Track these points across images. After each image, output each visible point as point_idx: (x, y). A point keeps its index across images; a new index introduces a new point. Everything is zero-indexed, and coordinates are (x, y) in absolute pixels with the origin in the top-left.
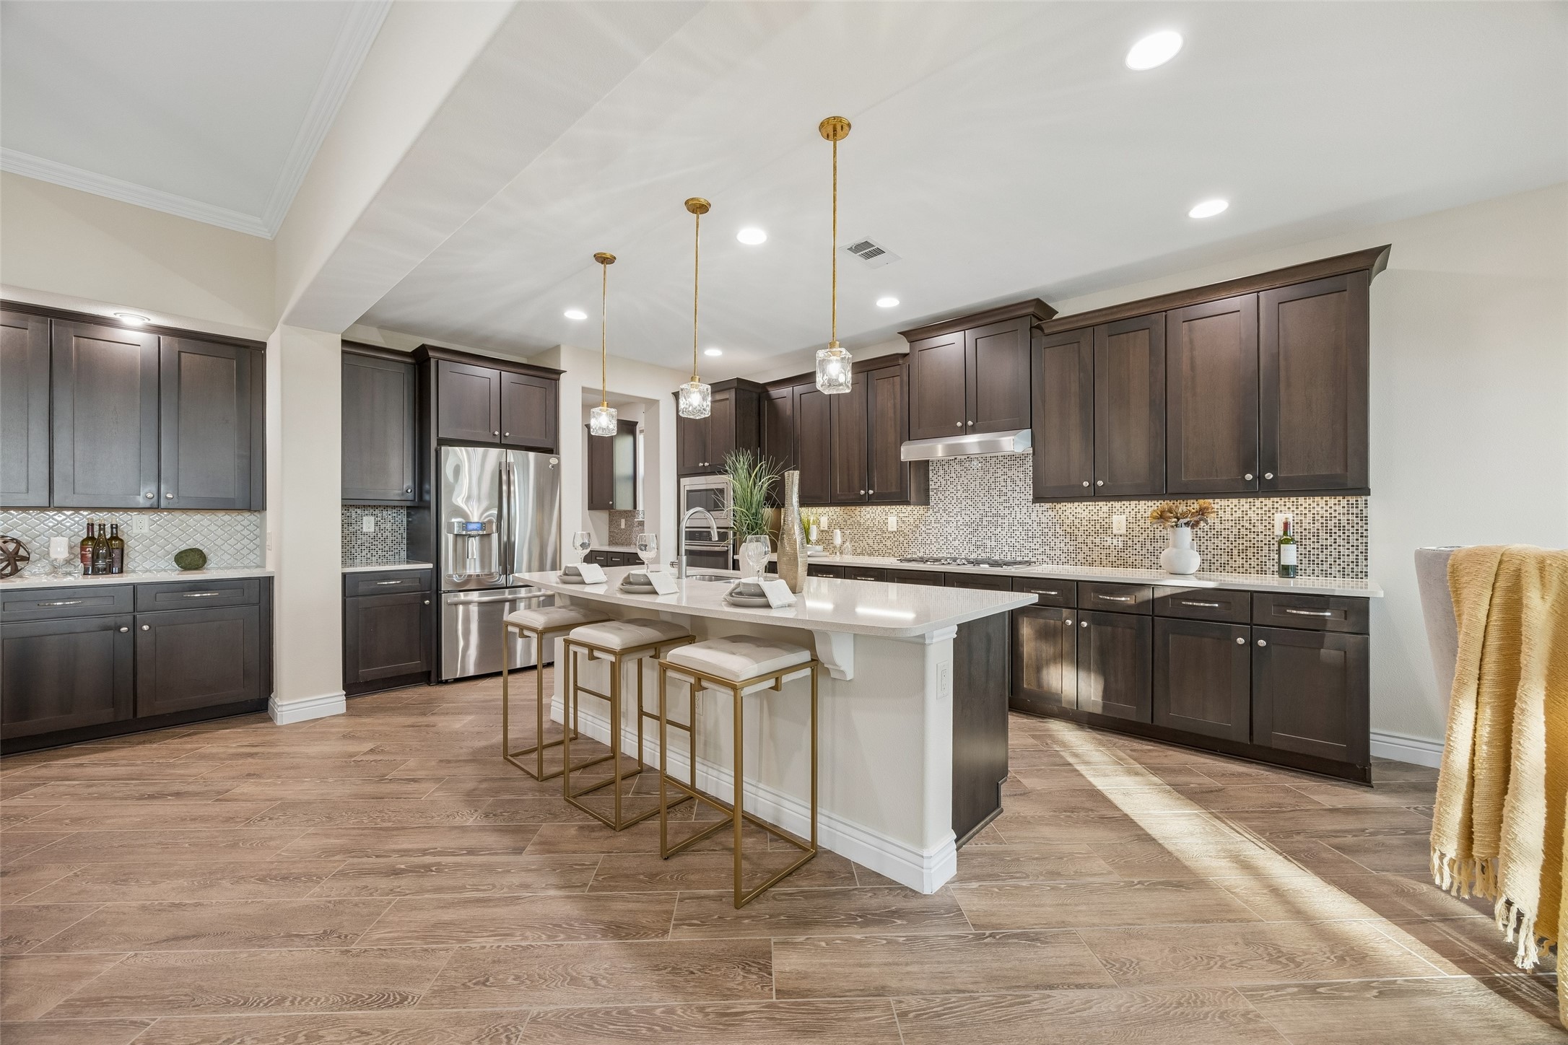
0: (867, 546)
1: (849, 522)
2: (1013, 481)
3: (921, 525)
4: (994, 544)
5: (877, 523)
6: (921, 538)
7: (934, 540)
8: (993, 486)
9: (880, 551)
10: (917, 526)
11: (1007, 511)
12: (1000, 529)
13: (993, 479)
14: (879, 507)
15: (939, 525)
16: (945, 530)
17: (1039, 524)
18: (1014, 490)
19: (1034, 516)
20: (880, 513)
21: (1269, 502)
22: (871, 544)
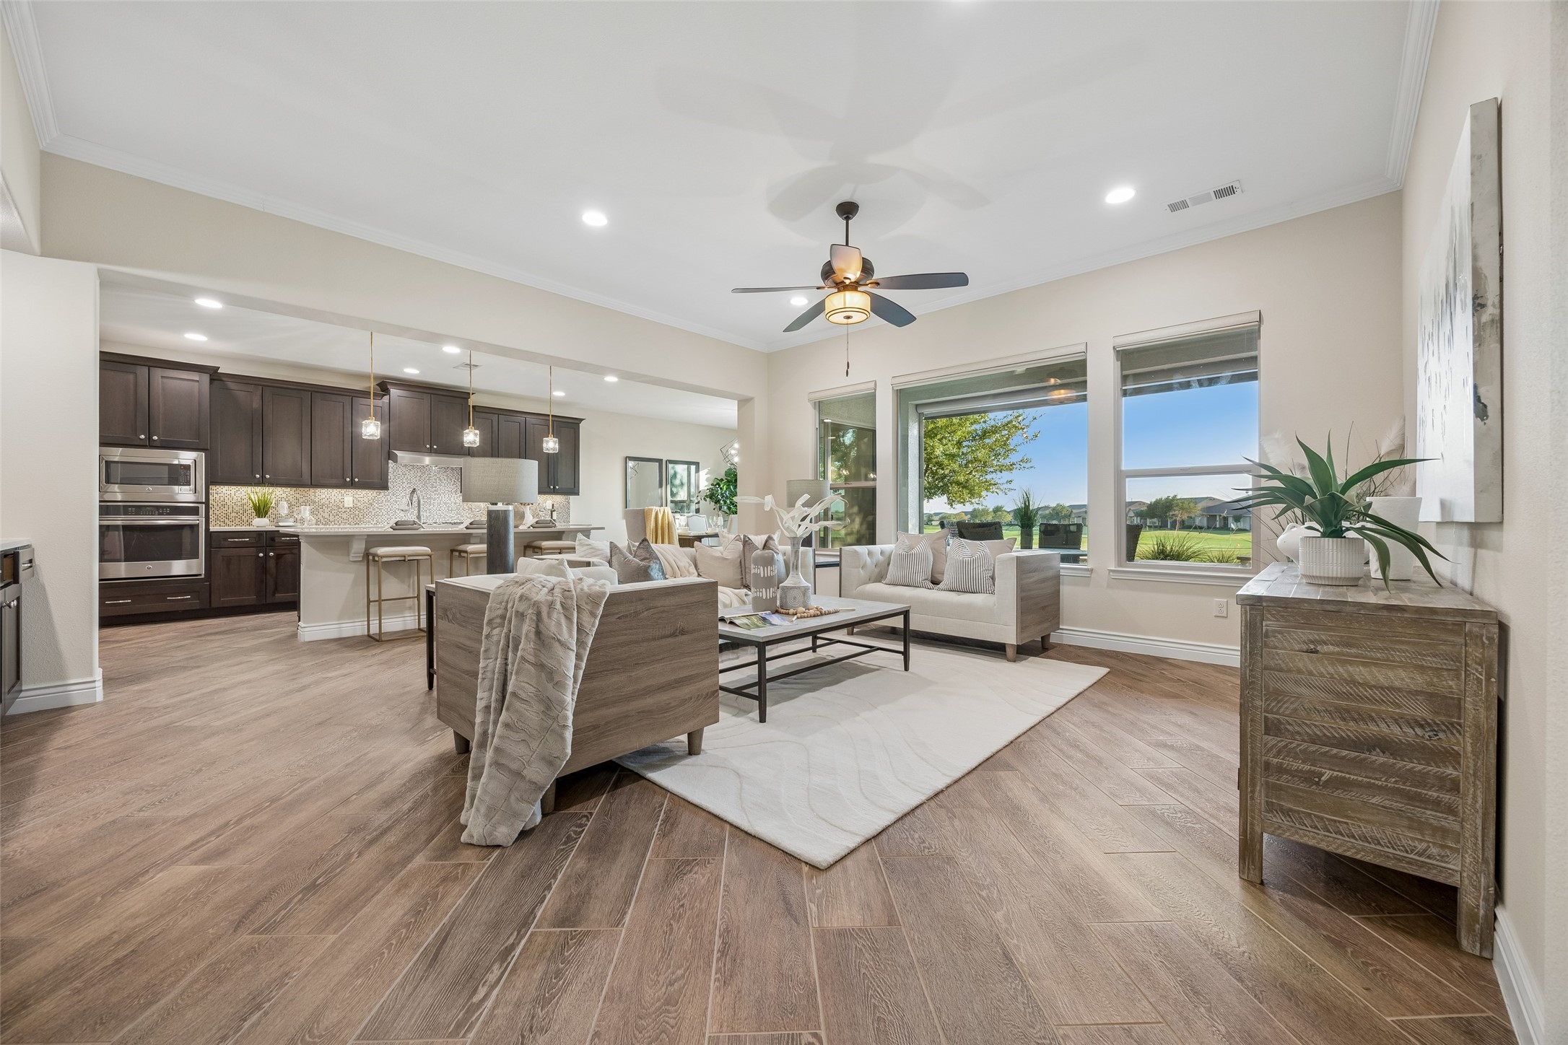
0: (322, 519)
1: (301, 500)
2: (440, 480)
3: (374, 503)
4: (428, 514)
5: (333, 501)
6: (373, 512)
7: (385, 513)
8: (428, 482)
9: (336, 522)
10: (371, 504)
11: (436, 496)
12: (432, 506)
13: (427, 478)
14: (334, 490)
15: (389, 504)
16: (394, 506)
17: (455, 503)
18: (441, 485)
19: (452, 499)
20: (336, 495)
21: (545, 496)
22: (327, 517)
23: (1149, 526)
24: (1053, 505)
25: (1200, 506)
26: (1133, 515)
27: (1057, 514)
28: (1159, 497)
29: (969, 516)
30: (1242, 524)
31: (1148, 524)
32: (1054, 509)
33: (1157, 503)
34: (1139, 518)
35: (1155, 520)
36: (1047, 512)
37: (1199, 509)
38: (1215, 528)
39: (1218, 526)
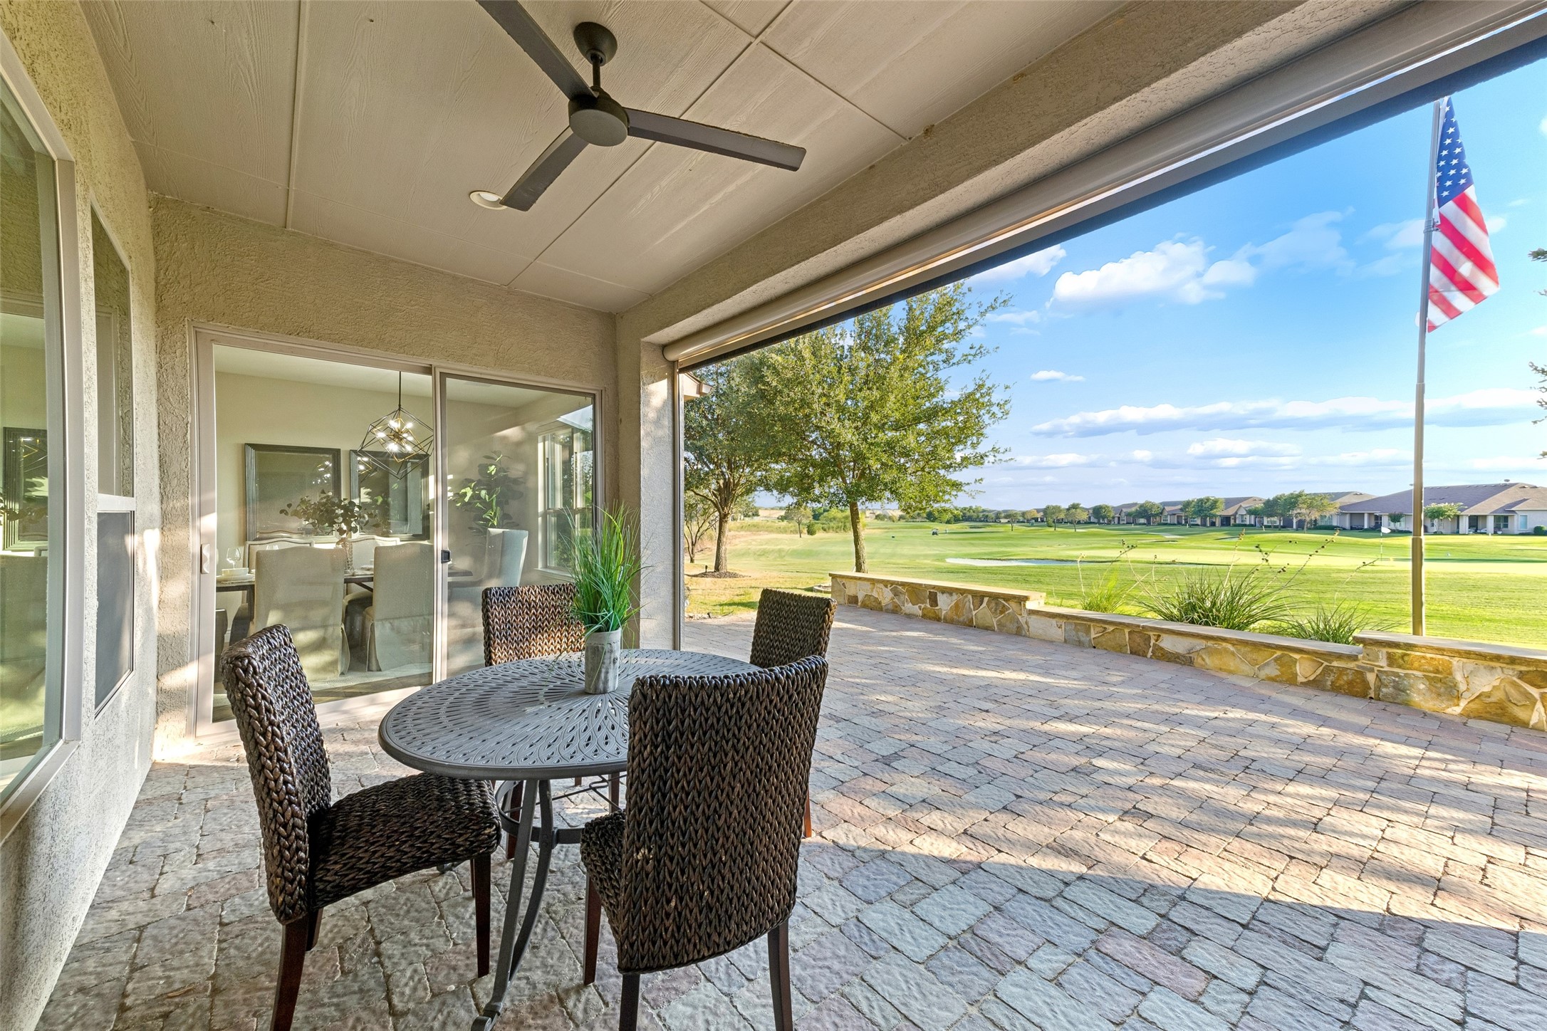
23: (1266, 527)
24: (1141, 501)
25: (1338, 503)
26: (1245, 513)
27: (1145, 511)
28: (1279, 493)
29: (1042, 514)
30: (1403, 523)
31: (1265, 523)
32: (1141, 506)
33: (1276, 500)
34: (1253, 517)
35: (1275, 519)
36: (1133, 509)
37: (1338, 506)
38: (1361, 529)
39: (1366, 527)
